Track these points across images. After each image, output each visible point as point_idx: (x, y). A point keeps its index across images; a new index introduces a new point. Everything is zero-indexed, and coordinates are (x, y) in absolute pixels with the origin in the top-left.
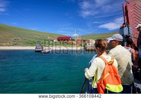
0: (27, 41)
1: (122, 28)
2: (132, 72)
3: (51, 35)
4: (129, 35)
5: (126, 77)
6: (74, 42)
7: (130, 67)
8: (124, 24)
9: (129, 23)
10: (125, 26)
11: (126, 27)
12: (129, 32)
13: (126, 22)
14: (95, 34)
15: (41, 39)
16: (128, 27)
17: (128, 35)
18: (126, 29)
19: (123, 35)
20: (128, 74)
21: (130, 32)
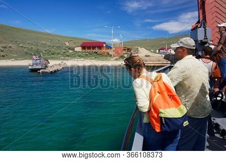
0: (25, 50)
1: (195, 29)
2: (209, 99)
3: (71, 40)
4: (206, 40)
5: (200, 106)
6: (111, 52)
7: (205, 89)
8: (198, 22)
9: (206, 21)
10: (199, 26)
11: (201, 27)
12: (205, 36)
13: (202, 19)
14: (148, 39)
15: (53, 47)
16: (205, 28)
17: (204, 41)
18: (201, 31)
19: (196, 41)
20: (203, 101)
21: (207, 35)
